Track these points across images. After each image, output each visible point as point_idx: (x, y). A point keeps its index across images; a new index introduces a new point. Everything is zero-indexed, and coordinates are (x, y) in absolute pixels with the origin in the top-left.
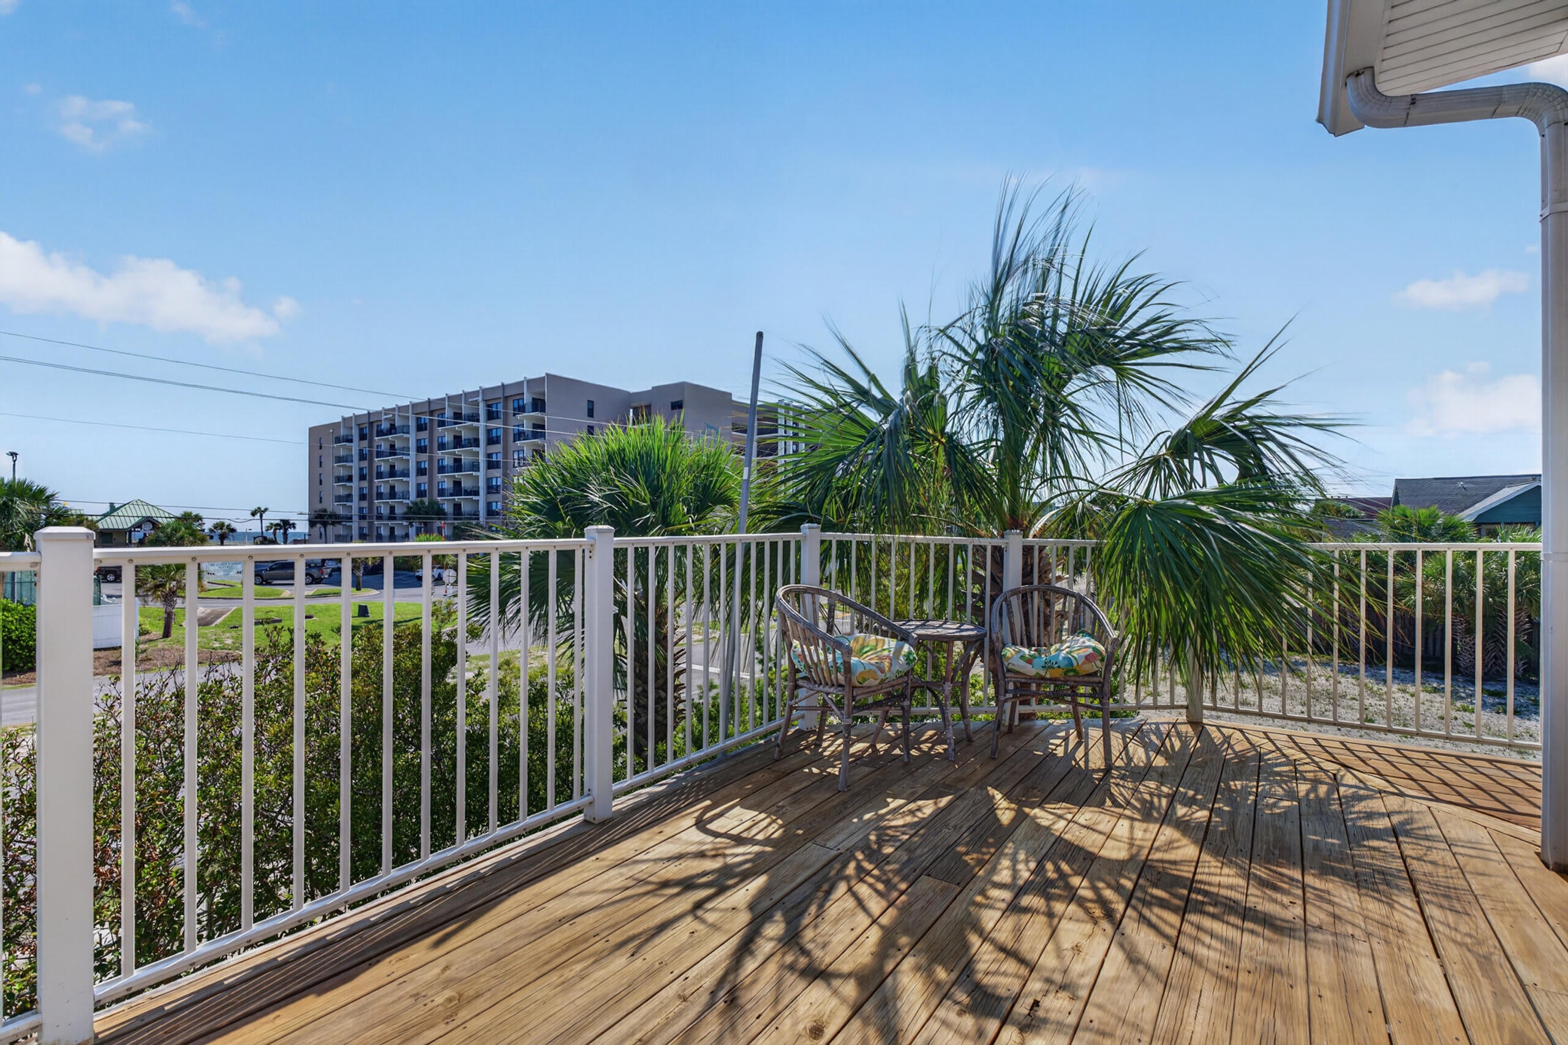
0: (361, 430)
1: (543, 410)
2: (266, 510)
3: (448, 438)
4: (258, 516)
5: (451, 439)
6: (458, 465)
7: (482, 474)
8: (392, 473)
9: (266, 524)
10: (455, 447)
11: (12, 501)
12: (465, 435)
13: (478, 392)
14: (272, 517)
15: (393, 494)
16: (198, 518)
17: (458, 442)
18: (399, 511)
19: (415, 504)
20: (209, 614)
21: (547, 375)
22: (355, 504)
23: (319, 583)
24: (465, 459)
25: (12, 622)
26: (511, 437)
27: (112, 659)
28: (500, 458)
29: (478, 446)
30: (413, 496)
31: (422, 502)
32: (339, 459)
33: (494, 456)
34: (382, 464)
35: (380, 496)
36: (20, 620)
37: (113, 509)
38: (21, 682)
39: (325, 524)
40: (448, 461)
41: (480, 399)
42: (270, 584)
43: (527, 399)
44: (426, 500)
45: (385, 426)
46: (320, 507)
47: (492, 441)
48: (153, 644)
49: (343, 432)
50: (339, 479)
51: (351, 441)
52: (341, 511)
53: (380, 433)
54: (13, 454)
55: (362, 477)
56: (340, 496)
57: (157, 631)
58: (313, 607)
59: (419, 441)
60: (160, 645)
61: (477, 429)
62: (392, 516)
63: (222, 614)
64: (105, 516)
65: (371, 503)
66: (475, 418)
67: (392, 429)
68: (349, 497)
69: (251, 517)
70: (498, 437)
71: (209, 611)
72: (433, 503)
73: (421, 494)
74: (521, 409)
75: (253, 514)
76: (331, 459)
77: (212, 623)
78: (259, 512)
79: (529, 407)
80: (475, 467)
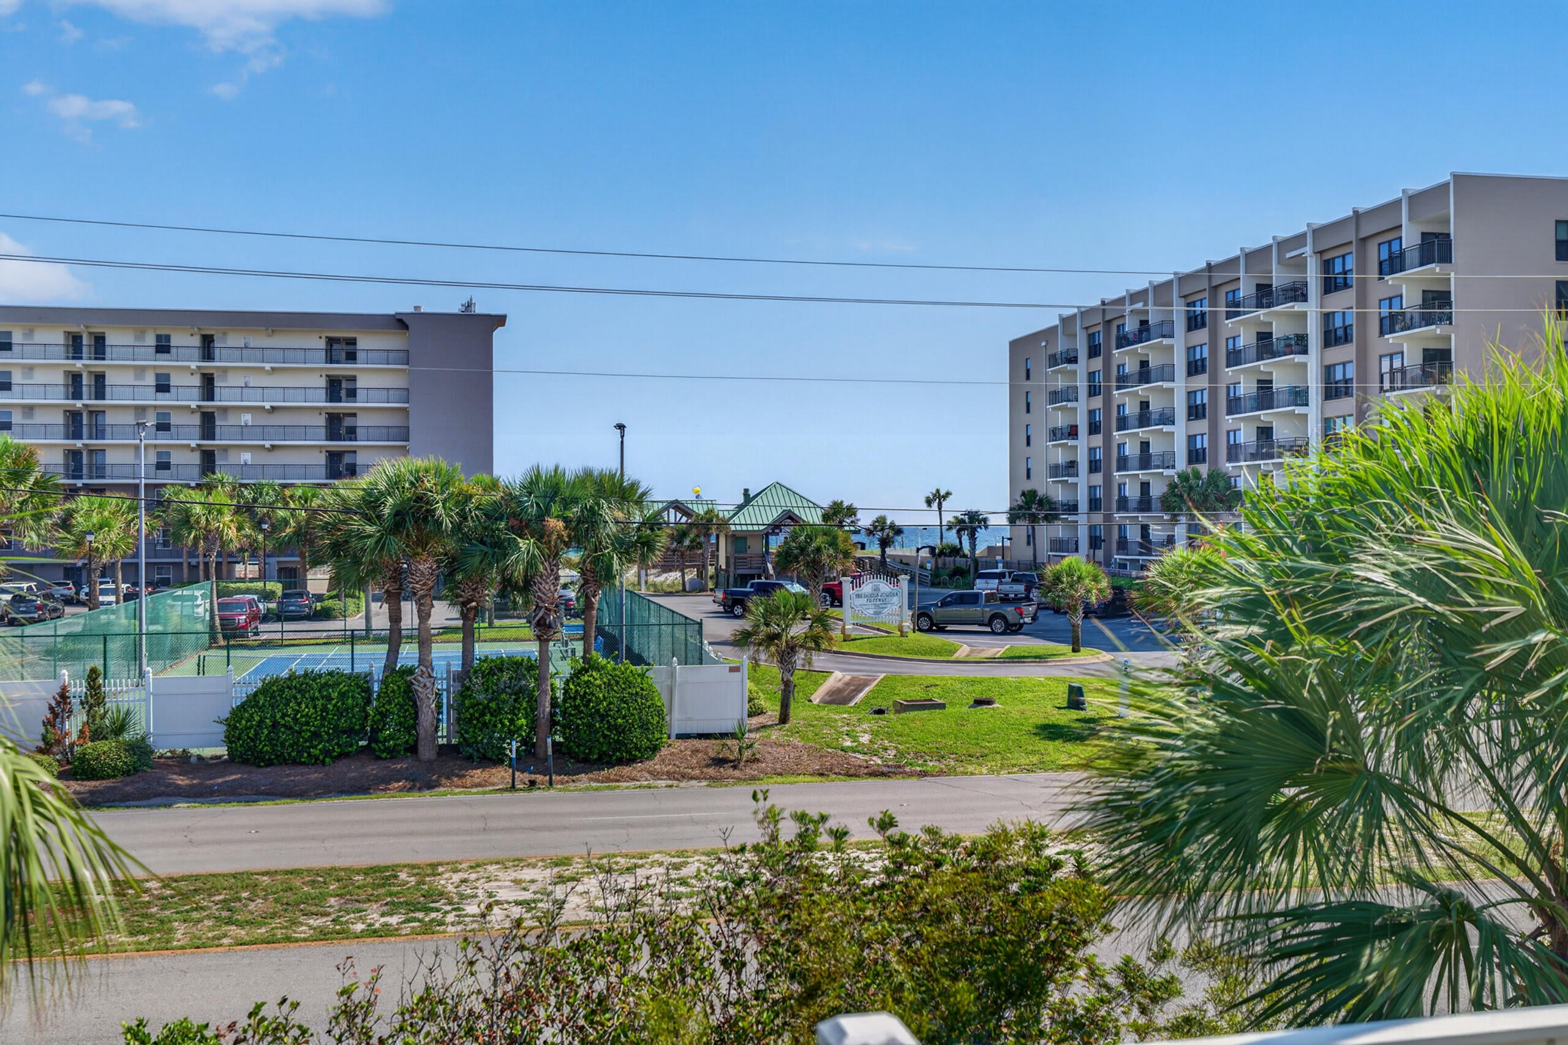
0: (1091, 337)
1: (1445, 257)
2: (948, 494)
3: (1246, 339)
4: (935, 505)
5: (1253, 340)
6: (1265, 395)
7: (1313, 411)
8: (1144, 419)
9: (948, 518)
10: (1260, 358)
11: (598, 504)
12: (1279, 330)
13: (1303, 236)
14: (954, 508)
15: (1145, 461)
16: (851, 511)
17: (1265, 345)
18: (1157, 490)
19: (1184, 477)
20: (847, 684)
21: (1456, 177)
22: (1083, 480)
23: (1016, 632)
24: (1281, 382)
25: (599, 686)
26: (1374, 326)
27: (712, 754)
28: (1351, 372)
29: (1305, 352)
30: (1181, 463)
31: (1197, 476)
32: (1055, 397)
33: (1339, 370)
34: (1127, 400)
35: (1123, 463)
36: (609, 685)
37: (748, 498)
38: (608, 780)
39: (1033, 519)
40: (1246, 387)
41: (1308, 250)
42: (941, 630)
43: (1410, 237)
44: (1204, 469)
45: (1131, 326)
46: (1028, 486)
47: (1333, 337)
48: (763, 733)
49: (1061, 346)
50: (1054, 434)
51: (1074, 360)
52: (1059, 495)
53: (1123, 341)
54: (621, 427)
55: (1094, 429)
56: (1057, 467)
57: (773, 710)
58: (997, 681)
59: (1191, 350)
60: (774, 735)
61: (1303, 315)
62: (1145, 504)
63: (866, 683)
64: (740, 508)
65: (1108, 479)
66: (1298, 293)
67: (1144, 330)
68: (1071, 466)
69: (925, 506)
70: (1346, 328)
71: (848, 678)
72: (1215, 476)
73: (1195, 456)
74: (1394, 263)
75: (929, 502)
76: (1044, 397)
77: (850, 700)
78: (937, 499)
79: (1412, 257)
80: (1299, 396)
